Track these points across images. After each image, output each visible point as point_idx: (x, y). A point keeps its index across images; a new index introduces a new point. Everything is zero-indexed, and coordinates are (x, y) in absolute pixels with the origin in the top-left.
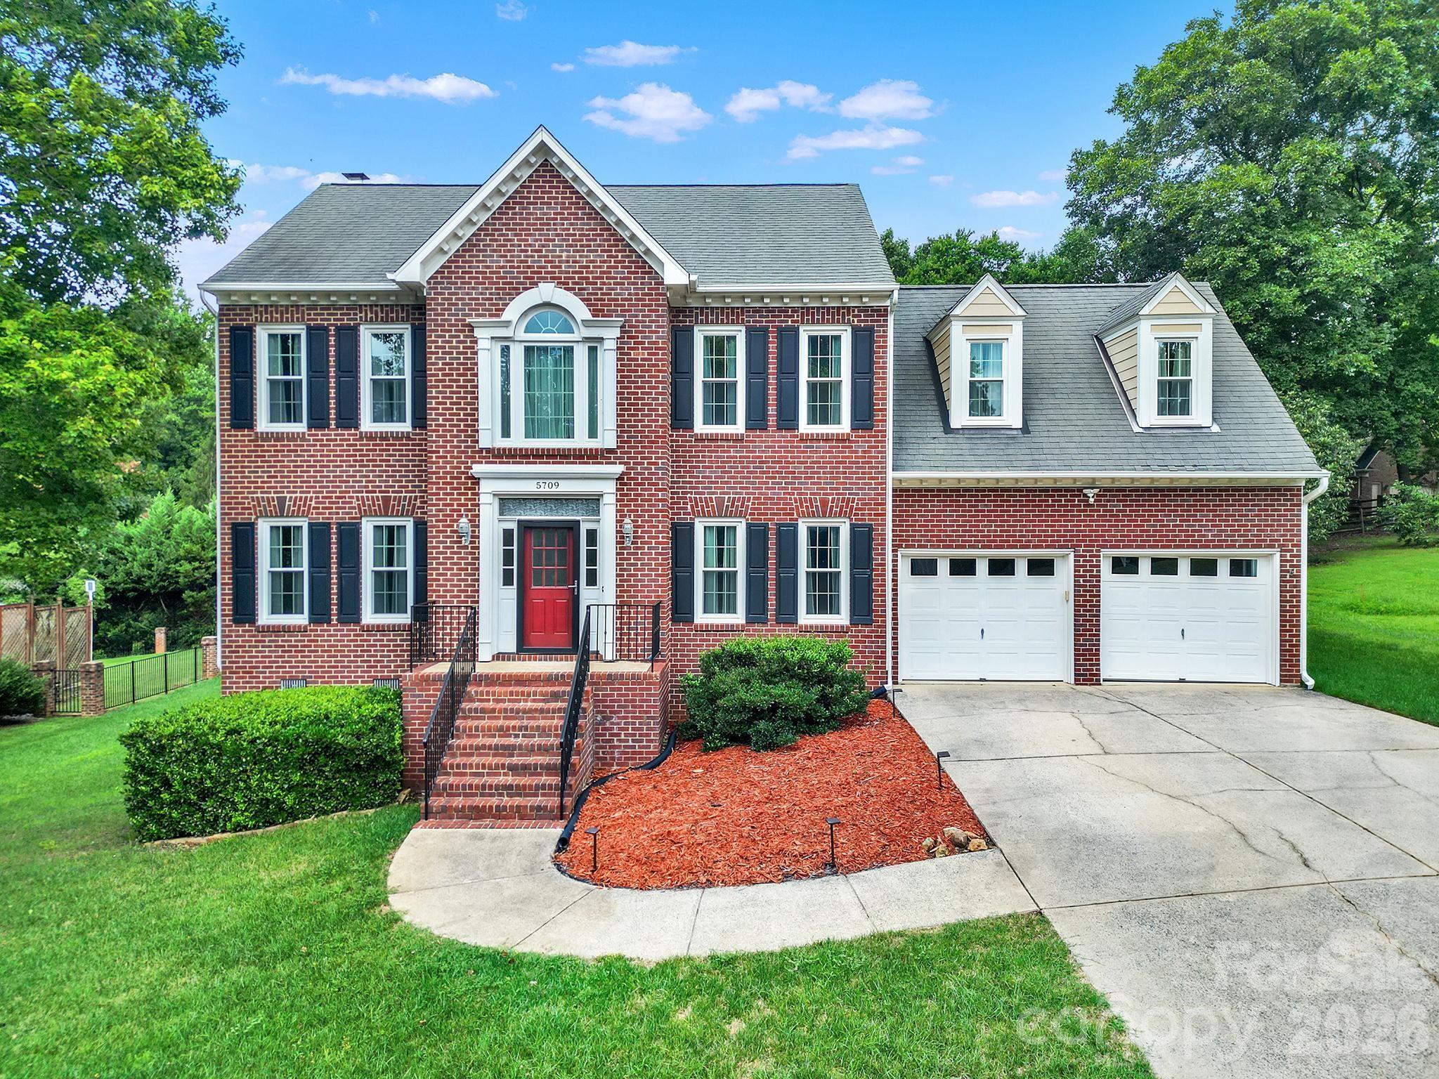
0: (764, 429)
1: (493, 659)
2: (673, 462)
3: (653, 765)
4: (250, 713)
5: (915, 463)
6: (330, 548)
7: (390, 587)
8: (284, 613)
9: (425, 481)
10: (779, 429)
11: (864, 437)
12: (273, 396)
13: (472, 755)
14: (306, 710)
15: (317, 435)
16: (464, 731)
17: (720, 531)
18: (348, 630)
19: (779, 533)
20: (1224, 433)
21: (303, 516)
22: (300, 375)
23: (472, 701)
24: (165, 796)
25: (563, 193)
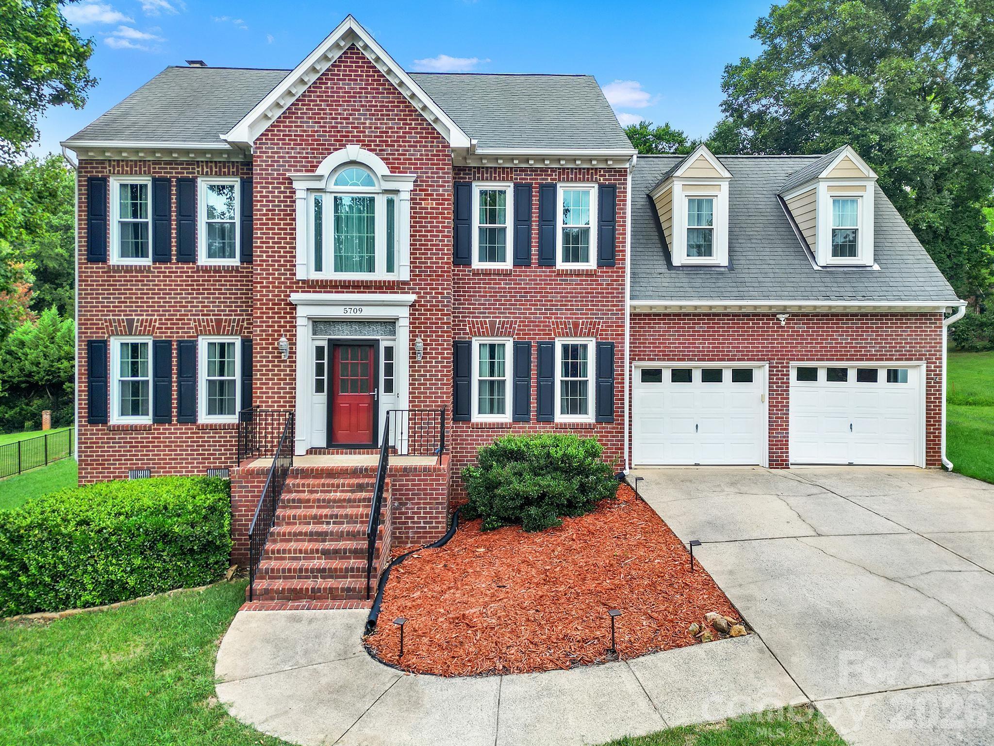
0: (528, 265)
1: (307, 453)
2: (455, 292)
3: (442, 543)
4: (99, 505)
5: (647, 293)
6: (171, 361)
7: (222, 393)
8: (132, 415)
9: (251, 306)
10: (540, 265)
11: (608, 272)
12: (123, 235)
13: (290, 541)
14: (147, 502)
15: (161, 268)
16: (284, 518)
17: (492, 347)
18: (186, 429)
19: (540, 350)
20: (883, 270)
21: (148, 335)
22: (146, 218)
23: (290, 492)
24: (23, 579)
25: (367, 71)
